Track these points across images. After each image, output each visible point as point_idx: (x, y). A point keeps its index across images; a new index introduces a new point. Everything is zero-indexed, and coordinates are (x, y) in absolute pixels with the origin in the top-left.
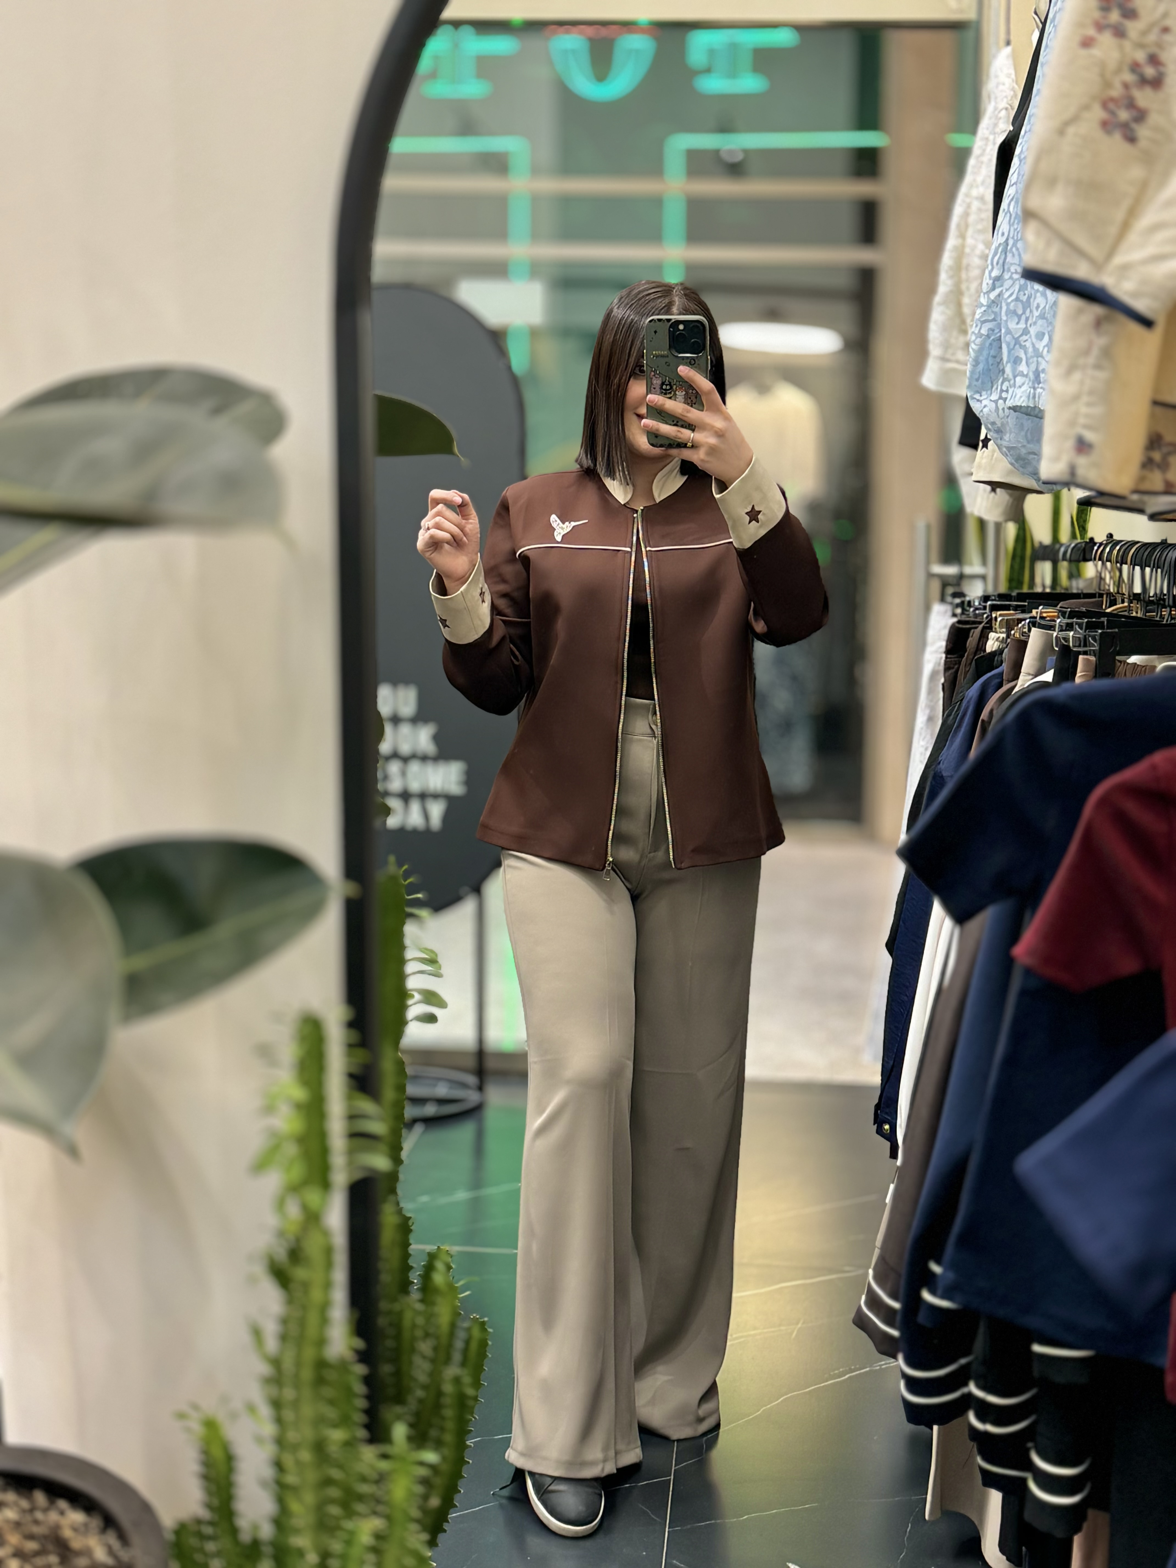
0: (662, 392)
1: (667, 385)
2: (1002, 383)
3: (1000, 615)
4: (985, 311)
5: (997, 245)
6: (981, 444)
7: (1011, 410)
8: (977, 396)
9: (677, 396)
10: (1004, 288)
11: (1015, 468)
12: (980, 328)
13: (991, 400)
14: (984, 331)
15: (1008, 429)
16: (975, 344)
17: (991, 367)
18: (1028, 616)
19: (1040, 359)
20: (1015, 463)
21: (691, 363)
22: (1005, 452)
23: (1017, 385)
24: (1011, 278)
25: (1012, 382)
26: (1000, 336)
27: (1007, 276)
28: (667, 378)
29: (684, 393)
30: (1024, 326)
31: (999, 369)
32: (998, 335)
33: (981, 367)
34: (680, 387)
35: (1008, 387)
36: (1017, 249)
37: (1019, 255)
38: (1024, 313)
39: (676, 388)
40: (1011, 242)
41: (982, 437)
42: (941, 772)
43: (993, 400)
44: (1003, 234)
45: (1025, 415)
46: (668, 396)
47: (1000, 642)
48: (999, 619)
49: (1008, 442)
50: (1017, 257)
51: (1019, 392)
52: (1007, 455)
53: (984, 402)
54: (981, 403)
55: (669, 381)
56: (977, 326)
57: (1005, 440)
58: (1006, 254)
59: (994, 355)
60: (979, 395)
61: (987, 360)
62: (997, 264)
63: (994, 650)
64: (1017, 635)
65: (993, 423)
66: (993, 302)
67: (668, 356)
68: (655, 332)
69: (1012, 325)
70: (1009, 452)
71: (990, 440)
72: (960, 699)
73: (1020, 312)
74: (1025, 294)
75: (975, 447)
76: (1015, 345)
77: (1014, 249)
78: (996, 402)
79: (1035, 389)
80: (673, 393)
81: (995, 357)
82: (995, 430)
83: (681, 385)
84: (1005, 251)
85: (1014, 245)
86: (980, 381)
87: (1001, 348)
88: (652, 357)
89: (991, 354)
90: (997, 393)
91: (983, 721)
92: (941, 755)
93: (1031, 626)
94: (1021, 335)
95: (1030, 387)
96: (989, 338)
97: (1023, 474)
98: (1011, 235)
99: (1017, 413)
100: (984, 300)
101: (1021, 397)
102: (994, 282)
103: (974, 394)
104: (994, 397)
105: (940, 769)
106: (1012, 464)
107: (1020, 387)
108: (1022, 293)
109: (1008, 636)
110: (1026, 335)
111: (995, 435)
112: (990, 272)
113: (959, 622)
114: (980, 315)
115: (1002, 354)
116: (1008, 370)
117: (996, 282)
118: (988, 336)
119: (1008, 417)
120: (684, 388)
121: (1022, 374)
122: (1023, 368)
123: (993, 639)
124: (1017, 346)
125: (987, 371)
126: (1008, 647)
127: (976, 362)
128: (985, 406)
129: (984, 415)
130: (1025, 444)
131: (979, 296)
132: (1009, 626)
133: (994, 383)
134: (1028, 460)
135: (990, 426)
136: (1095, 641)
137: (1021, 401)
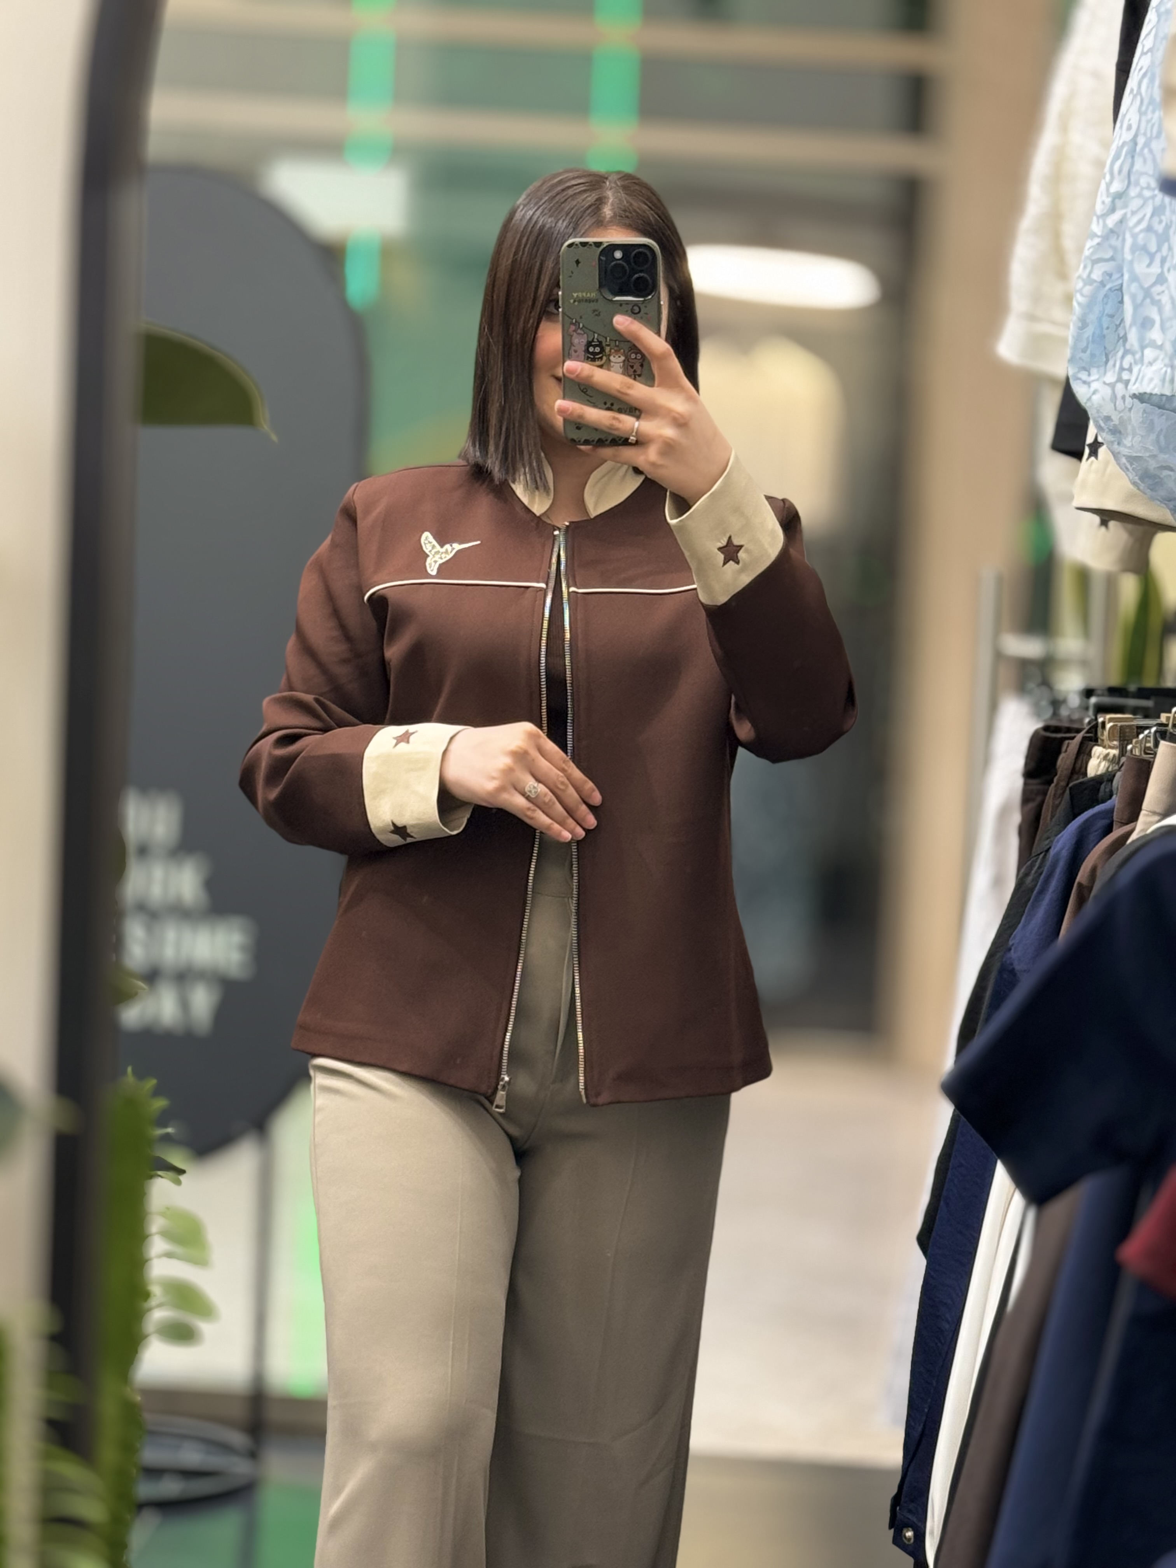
0: (588, 358)
1: (595, 346)
2: (1123, 357)
3: (1111, 720)
4: (1098, 244)
5: (1120, 144)
6: (1087, 451)
7: (1135, 400)
8: (1083, 376)
9: (612, 364)
10: (1128, 211)
11: (1139, 489)
12: (1091, 272)
13: (1104, 383)
14: (1097, 275)
15: (1129, 427)
16: (1082, 295)
17: (1105, 332)
18: (1154, 722)
20: (1139, 482)
21: (634, 312)
22: (1125, 464)
23: (1146, 360)
24: (1140, 195)
25: (1138, 356)
26: (1122, 285)
27: (1133, 192)
28: (596, 335)
29: (623, 358)
30: (1159, 271)
31: (1119, 335)
32: (1120, 282)
33: (1089, 332)
34: (616, 348)
35: (1131, 364)
36: (1151, 151)
37: (1154, 160)
38: (1159, 249)
39: (610, 351)
40: (1141, 140)
41: (1090, 439)
42: (1012, 964)
43: (1107, 382)
44: (1129, 128)
45: (1157, 409)
46: (598, 363)
47: (1109, 760)
48: (1109, 726)
49: (1129, 448)
50: (1150, 163)
51: (1149, 372)
52: (1127, 468)
53: (1094, 386)
54: (1089, 387)
55: (598, 341)
56: (1085, 267)
57: (1125, 446)
58: (1133, 157)
59: (1110, 313)
60: (1087, 373)
61: (1100, 319)
62: (1120, 172)
63: (1099, 773)
64: (1137, 752)
65: (1108, 419)
66: (1112, 231)
67: (597, 301)
68: (578, 262)
69: (1140, 268)
70: (1131, 464)
71: (1101, 444)
72: (1045, 849)
73: (1153, 248)
74: (1161, 222)
75: (1078, 455)
76: (1144, 298)
77: (1146, 151)
78: (1112, 386)
80: (604, 358)
81: (1112, 316)
82: (1110, 430)
83: (618, 346)
84: (1132, 154)
85: (1147, 144)
86: (1088, 352)
87: (1121, 302)
88: (572, 301)
89: (1106, 312)
90: (1114, 372)
91: (1080, 885)
92: (1013, 936)
93: (1159, 739)
94: (1154, 284)
95: (1165, 365)
96: (1104, 286)
97: (1152, 499)
98: (1142, 131)
99: (1144, 404)
100: (1096, 228)
101: (1151, 380)
102: (1113, 202)
103: (1079, 372)
104: (1110, 377)
105: (1011, 958)
106: (1134, 484)
107: (1150, 364)
108: (1156, 219)
109: (1123, 752)
110: (1162, 285)
111: (1110, 438)
112: (1108, 186)
113: (1046, 728)
114: (1091, 250)
115: (1122, 311)
116: (1133, 336)
117: (1117, 201)
118: (1102, 284)
119: (1130, 409)
120: (622, 351)
121: (1153, 344)
122: (1155, 335)
123: (1098, 757)
124: (1148, 301)
125: (1100, 338)
126: (1123, 768)
127: (1083, 324)
128: (1095, 392)
129: (1093, 405)
130: (1155, 453)
131: (1091, 222)
132: (1124, 736)
133: (1110, 356)
134: (1160, 478)
135: (1102, 424)
137: (1152, 386)
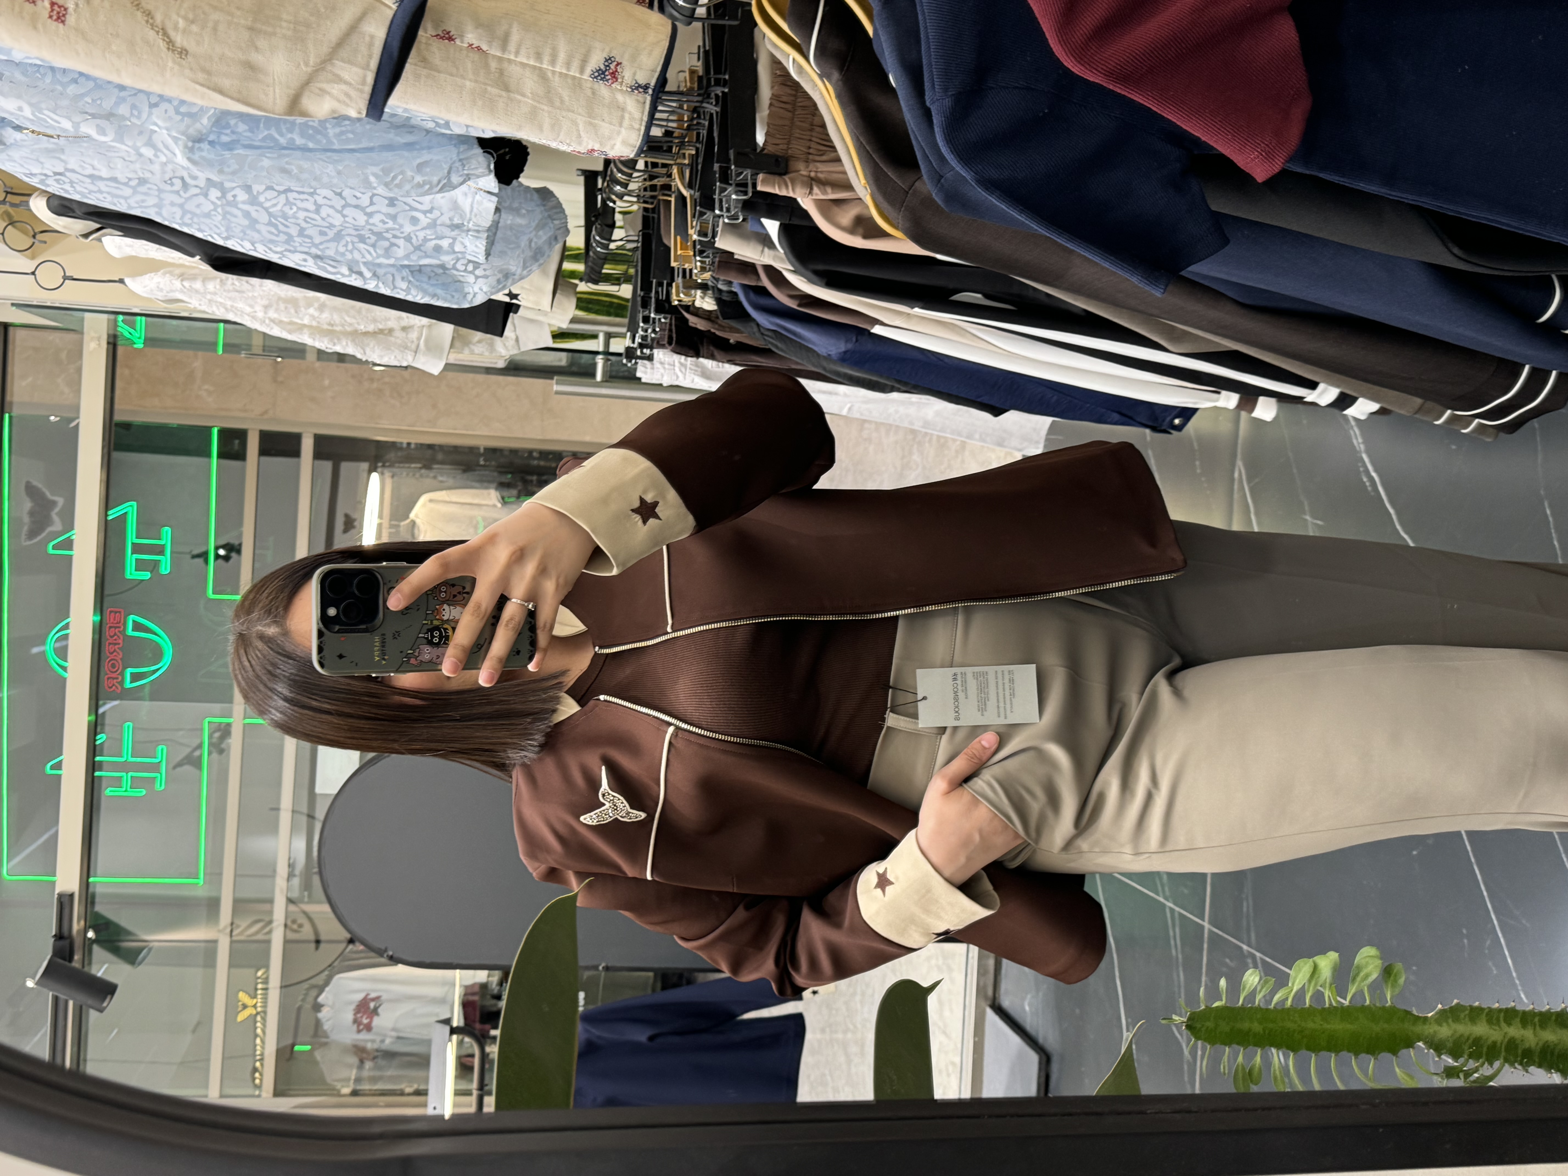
2: (457, 270)
4: (383, 283)
6: (512, 301)
7: (488, 261)
8: (470, 297)
10: (361, 261)
11: (541, 265)
12: (402, 290)
13: (475, 282)
14: (404, 285)
15: (505, 267)
17: (441, 281)
19: (439, 222)
20: (536, 264)
22: (525, 275)
23: (463, 250)
24: (351, 252)
25: (460, 255)
26: (410, 266)
27: (348, 257)
30: (402, 240)
31: (441, 270)
32: (408, 268)
33: (440, 292)
35: (464, 262)
36: (321, 243)
37: (328, 241)
38: (388, 239)
40: (314, 251)
41: (507, 299)
44: (305, 260)
45: (495, 245)
49: (518, 267)
50: (328, 245)
51: (471, 247)
52: (529, 272)
53: (476, 289)
54: (477, 293)
57: (514, 273)
58: (325, 257)
60: (468, 295)
61: (433, 285)
65: (499, 281)
66: (374, 273)
69: (400, 252)
70: (527, 267)
71: (510, 292)
73: (386, 244)
74: (369, 238)
75: (513, 308)
76: (421, 250)
77: (321, 247)
78: (477, 277)
79: (469, 230)
81: (430, 278)
82: (502, 284)
84: (323, 258)
85: (316, 246)
86: (454, 294)
87: (422, 267)
89: (428, 281)
90: (468, 276)
94: (411, 243)
95: (467, 235)
97: (549, 256)
98: (306, 250)
99: (491, 254)
101: (476, 246)
102: (355, 273)
103: (468, 299)
104: (472, 278)
106: (538, 267)
107: (465, 247)
110: (411, 238)
111: (508, 283)
115: (429, 266)
116: (445, 260)
118: (410, 282)
119: (493, 265)
121: (452, 245)
122: (445, 243)
124: (422, 248)
128: (481, 289)
130: (521, 251)
133: (456, 277)
134: (536, 250)
135: (497, 289)
136: (742, 173)
137: (480, 246)
